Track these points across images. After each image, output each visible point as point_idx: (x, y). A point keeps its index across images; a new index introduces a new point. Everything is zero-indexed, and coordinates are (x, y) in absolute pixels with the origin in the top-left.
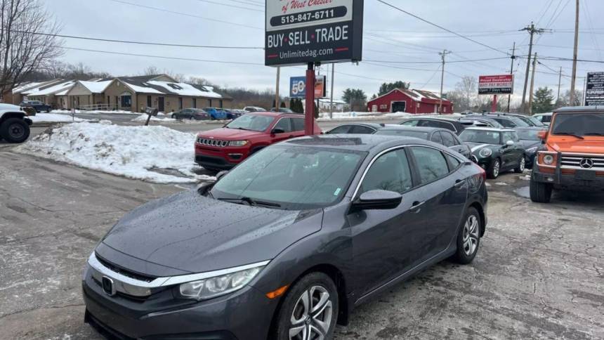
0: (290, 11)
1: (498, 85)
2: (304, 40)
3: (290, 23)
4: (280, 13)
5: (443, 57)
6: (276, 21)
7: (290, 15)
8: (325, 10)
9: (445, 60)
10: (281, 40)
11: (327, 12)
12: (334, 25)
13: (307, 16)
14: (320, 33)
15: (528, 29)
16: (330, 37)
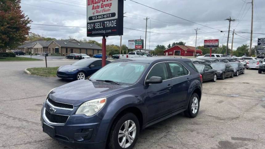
0: (96, 14)
1: (212, 44)
2: (100, 26)
3: (96, 19)
4: (92, 15)
5: (196, 32)
6: (90, 18)
7: (95, 16)
8: (108, 14)
9: (197, 33)
10: (93, 26)
11: (109, 15)
12: (111, 20)
13: (102, 16)
14: (106, 23)
15: (228, 19)
16: (110, 25)
